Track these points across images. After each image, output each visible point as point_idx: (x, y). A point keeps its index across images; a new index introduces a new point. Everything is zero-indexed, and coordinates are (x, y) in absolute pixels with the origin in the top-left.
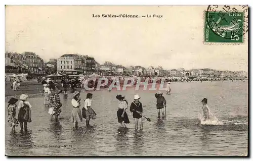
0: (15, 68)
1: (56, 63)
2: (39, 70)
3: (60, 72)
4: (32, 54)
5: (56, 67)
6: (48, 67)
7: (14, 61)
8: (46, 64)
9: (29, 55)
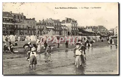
0: (94, 33)
1: (114, 31)
2: (105, 34)
3: (116, 35)
4: (102, 26)
5: (114, 32)
6: (110, 32)
7: (94, 30)
8: (109, 31)
9: (101, 27)
